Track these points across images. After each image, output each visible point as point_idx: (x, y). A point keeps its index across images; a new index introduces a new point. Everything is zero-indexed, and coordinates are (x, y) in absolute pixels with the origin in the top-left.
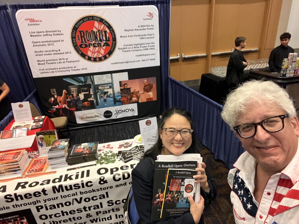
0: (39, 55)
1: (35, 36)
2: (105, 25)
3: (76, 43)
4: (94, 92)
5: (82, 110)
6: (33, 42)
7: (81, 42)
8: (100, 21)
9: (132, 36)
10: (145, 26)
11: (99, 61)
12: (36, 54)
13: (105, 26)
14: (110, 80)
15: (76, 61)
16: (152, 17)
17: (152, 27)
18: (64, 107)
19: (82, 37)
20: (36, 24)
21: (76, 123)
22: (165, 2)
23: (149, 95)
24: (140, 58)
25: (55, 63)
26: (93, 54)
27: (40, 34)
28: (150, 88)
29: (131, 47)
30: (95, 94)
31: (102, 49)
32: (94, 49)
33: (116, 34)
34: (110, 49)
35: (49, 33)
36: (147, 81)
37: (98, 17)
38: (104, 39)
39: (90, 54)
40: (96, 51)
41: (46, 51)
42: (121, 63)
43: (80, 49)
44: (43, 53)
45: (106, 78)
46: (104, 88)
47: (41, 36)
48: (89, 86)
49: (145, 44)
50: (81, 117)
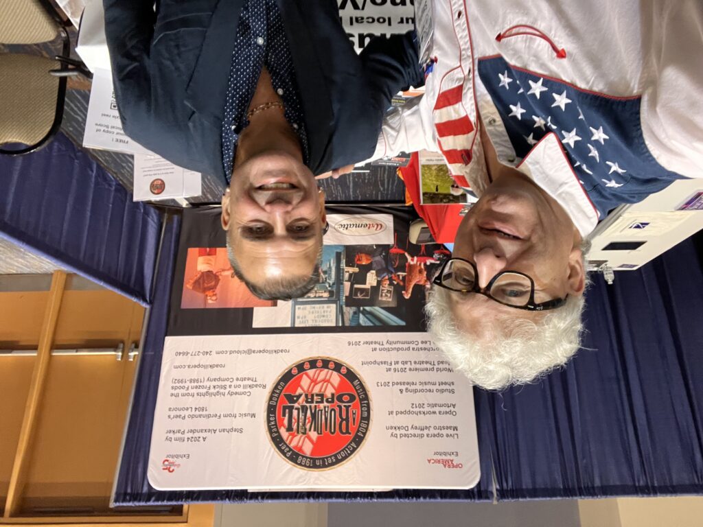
0: (446, 383)
1: (447, 428)
2: (287, 446)
3: (362, 407)
4: (341, 286)
5: (376, 245)
6: (454, 413)
7: (350, 408)
8: (299, 455)
9: (225, 416)
10: (188, 438)
11: (317, 360)
12: (452, 387)
13: (287, 442)
14: (298, 312)
15: (370, 363)
16: (167, 461)
17: (171, 435)
18: (415, 258)
19: (347, 420)
20: (440, 454)
21: (395, 217)
22: (128, 498)
23: (208, 263)
24: (215, 359)
25: (415, 363)
26: (328, 377)
27: (436, 432)
28: (201, 281)
29: (233, 390)
30: (339, 281)
31: (306, 388)
32: (323, 390)
33: (266, 423)
34: (285, 386)
35: (418, 432)
36: (205, 300)
37: (300, 464)
38: (295, 412)
39: (336, 378)
40: (320, 384)
41: (430, 391)
42: (264, 351)
43: (357, 390)
44: (437, 387)
45: (307, 318)
46: (316, 293)
47: (435, 428)
48: (350, 301)
49: (195, 395)
50: (382, 229)
